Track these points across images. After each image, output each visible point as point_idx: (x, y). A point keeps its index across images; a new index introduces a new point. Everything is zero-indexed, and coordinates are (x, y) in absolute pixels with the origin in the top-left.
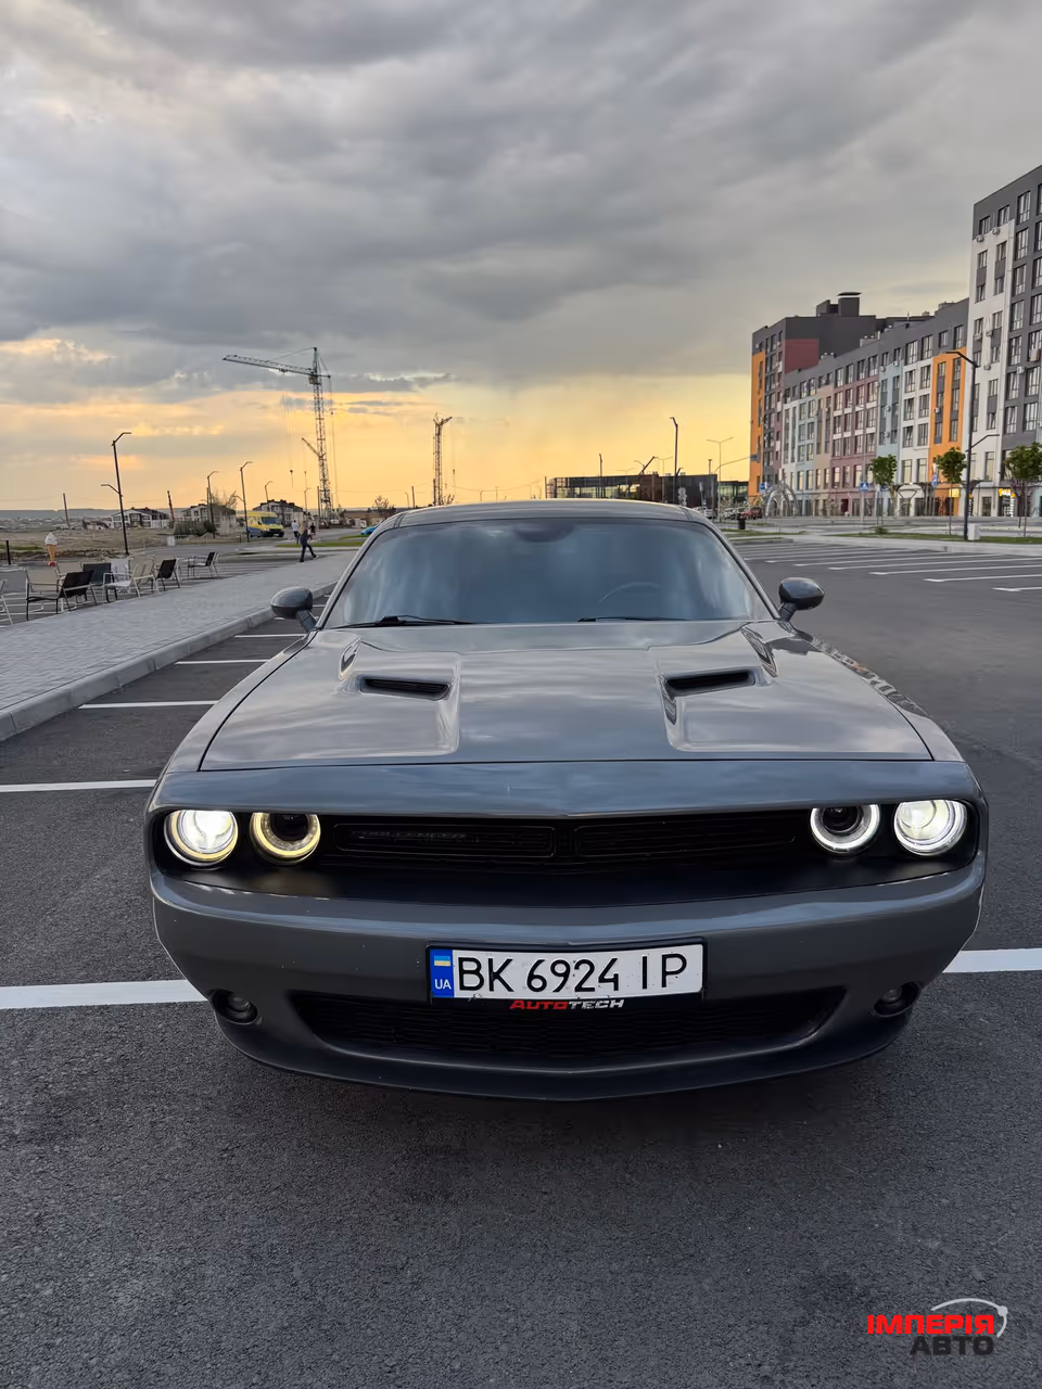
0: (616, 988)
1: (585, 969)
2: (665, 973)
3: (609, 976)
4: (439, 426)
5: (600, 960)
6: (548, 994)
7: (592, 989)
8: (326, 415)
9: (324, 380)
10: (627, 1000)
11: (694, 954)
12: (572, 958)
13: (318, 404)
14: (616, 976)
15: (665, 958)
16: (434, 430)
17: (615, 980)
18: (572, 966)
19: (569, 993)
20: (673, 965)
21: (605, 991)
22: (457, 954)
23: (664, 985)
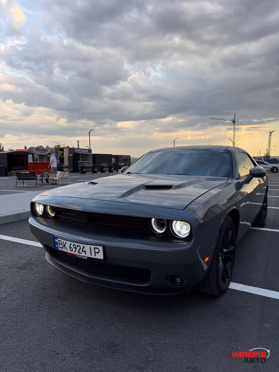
0: (85, 254)
1: (79, 247)
2: (95, 253)
3: (84, 250)
5: (82, 246)
6: (73, 252)
7: (81, 253)
10: (88, 257)
11: (101, 248)
12: (77, 244)
14: (85, 250)
15: (95, 248)
17: (85, 252)
18: (77, 246)
19: (76, 253)
20: (97, 251)
21: (83, 254)
22: (59, 239)
23: (95, 255)
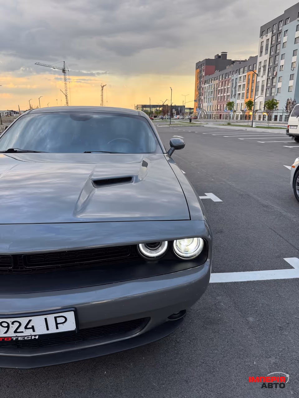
0: (34, 331)
1: (17, 324)
2: (57, 324)
3: (30, 326)
4: (103, 87)
5: (24, 320)
7: (22, 332)
8: (68, 83)
9: (67, 72)
10: (40, 336)
11: (71, 316)
12: (10, 320)
13: (65, 80)
14: (33, 326)
15: (56, 318)
16: (101, 88)
17: (33, 328)
18: (10, 323)
19: (10, 335)
20: (60, 320)
21: (29, 332)
23: (57, 328)
